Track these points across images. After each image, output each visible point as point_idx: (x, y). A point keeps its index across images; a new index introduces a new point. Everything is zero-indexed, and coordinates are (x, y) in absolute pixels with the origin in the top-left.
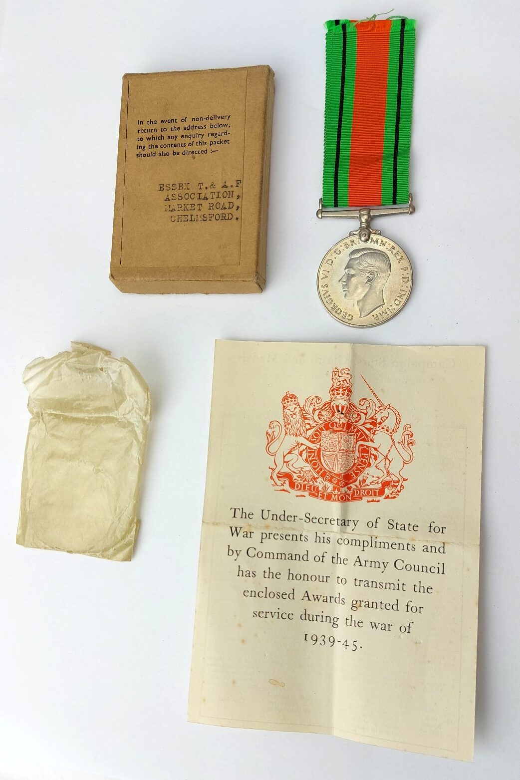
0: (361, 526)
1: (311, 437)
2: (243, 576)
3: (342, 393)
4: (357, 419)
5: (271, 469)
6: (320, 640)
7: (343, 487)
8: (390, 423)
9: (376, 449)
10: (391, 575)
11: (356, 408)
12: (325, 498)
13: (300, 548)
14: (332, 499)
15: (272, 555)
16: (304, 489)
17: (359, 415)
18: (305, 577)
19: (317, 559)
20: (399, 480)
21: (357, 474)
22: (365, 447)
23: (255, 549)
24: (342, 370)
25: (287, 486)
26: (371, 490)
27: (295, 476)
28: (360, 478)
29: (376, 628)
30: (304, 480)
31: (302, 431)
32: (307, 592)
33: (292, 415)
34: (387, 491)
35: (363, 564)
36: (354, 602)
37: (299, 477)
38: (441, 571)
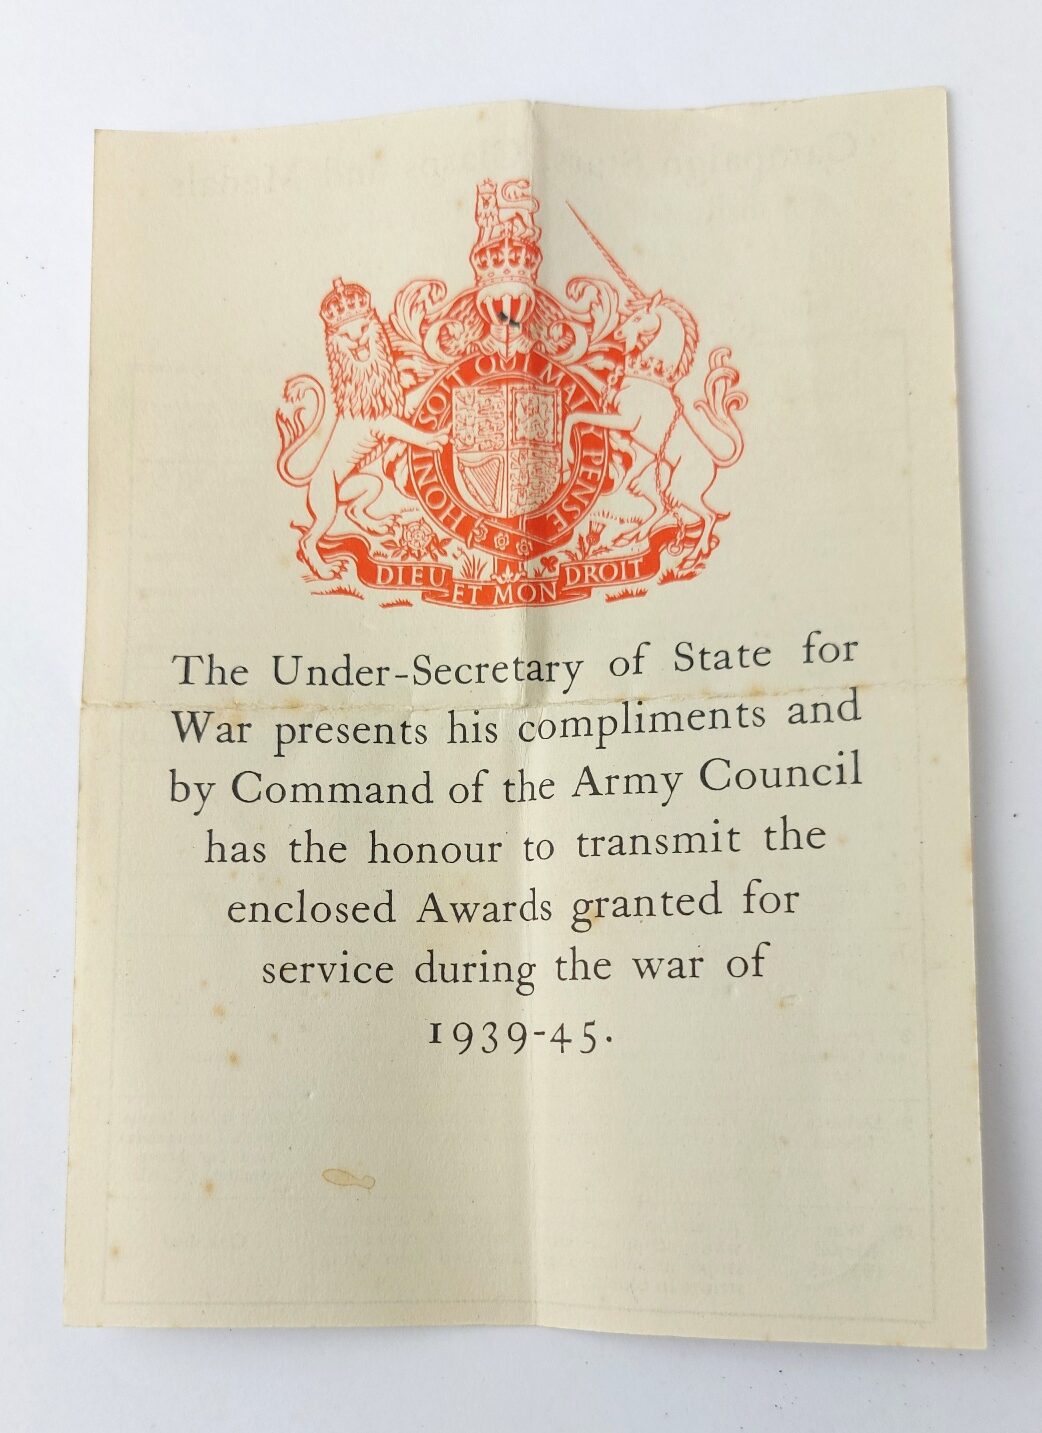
0: (593, 675)
1: (420, 413)
2: (223, 860)
3: (511, 261)
4: (562, 343)
5: (299, 528)
6: (481, 1038)
7: (528, 558)
8: (667, 348)
9: (625, 434)
10: (693, 809)
11: (557, 307)
12: (474, 601)
13: (401, 765)
14: (496, 602)
15: (313, 791)
16: (407, 580)
17: (567, 329)
18: (424, 853)
19: (459, 793)
20: (703, 521)
21: (570, 518)
22: (592, 430)
23: (259, 776)
24: (505, 186)
25: (351, 578)
26: (618, 564)
27: (375, 545)
28: (582, 529)
29: (654, 974)
30: (404, 552)
31: (390, 397)
32: (432, 896)
33: (355, 352)
34: (668, 560)
35: (602, 787)
36: (581, 907)
37: (387, 545)
38: (849, 776)
